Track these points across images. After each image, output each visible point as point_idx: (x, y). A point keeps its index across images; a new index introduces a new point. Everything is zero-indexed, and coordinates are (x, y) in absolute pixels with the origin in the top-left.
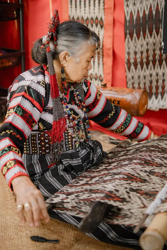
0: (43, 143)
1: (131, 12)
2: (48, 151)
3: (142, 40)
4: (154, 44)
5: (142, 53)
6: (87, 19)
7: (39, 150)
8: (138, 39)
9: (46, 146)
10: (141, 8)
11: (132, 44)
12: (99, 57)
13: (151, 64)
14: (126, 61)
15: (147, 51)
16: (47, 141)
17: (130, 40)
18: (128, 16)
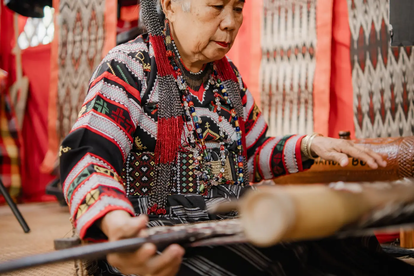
0: (137, 173)
1: (361, 27)
2: (146, 189)
3: (381, 69)
4: (404, 74)
5: (382, 92)
6: (290, 49)
7: (129, 187)
8: (375, 68)
9: (143, 179)
10: (378, 17)
11: (364, 78)
12: (306, 108)
13: (400, 110)
14: (355, 110)
15: (392, 87)
16: (144, 169)
17: (360, 72)
18: (355, 32)
